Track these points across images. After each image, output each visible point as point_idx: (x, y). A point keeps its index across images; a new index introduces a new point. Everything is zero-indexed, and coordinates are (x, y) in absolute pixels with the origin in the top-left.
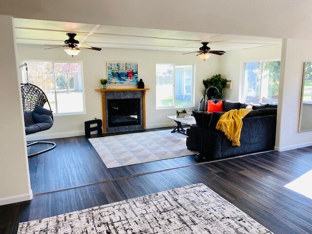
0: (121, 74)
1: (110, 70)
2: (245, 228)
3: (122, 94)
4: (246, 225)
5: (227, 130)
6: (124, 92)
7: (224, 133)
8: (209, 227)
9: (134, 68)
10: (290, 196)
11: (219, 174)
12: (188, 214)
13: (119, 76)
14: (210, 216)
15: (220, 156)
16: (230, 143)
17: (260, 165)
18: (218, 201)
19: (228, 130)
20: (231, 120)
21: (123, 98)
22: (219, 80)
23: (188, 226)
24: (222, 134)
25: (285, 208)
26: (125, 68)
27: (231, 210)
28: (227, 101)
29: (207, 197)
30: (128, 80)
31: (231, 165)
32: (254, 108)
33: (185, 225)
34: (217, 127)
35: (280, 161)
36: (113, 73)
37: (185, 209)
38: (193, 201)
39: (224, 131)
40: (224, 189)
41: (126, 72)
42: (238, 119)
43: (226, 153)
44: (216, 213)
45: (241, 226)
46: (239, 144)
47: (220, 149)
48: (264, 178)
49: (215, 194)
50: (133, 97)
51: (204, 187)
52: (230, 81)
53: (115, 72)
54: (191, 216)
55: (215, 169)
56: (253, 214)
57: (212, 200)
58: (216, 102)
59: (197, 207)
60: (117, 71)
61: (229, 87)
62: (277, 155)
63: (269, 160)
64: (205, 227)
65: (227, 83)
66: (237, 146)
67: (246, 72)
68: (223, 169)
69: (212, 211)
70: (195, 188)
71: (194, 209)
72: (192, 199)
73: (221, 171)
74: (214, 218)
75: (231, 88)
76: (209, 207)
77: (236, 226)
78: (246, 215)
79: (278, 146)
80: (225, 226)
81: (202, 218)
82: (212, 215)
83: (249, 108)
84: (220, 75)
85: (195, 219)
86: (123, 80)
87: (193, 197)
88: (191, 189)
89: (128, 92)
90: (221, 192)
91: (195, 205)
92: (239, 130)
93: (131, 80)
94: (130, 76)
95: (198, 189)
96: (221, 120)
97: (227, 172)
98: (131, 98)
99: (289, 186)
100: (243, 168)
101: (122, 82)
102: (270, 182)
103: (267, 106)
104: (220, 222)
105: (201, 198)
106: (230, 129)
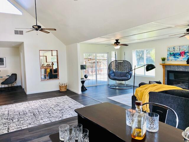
0: (175, 54)
1: (169, 52)
3: (176, 68)
6: (178, 66)
9: (185, 49)
13: (174, 55)
21: (177, 70)
26: (179, 49)
30: (181, 58)
36: (170, 54)
41: (179, 52)
50: (184, 71)
53: (172, 53)
60: (173, 52)
86: (177, 58)
89: (181, 67)
93: (183, 58)
94: (183, 55)
98: (183, 70)
101: (176, 59)
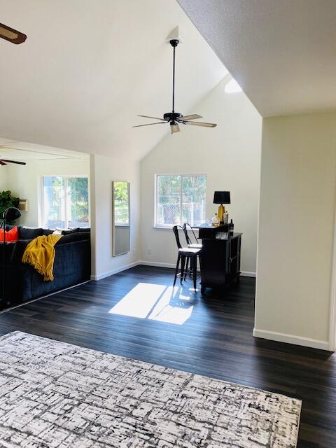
2: (81, 358)
4: (82, 355)
5: (37, 262)
7: (33, 266)
8: (42, 370)
10: (115, 319)
11: (33, 317)
12: (12, 367)
14: (40, 360)
15: (30, 296)
16: (41, 278)
17: (79, 298)
18: (44, 343)
19: (39, 262)
20: (42, 249)
22: (9, 199)
23: (15, 377)
24: (30, 267)
25: (114, 330)
27: (60, 347)
28: (24, 227)
29: (29, 344)
31: (46, 304)
32: (64, 233)
33: (11, 378)
34: (24, 260)
35: (98, 289)
37: (5, 363)
38: (12, 352)
39: (34, 263)
40: (45, 330)
42: (49, 247)
43: (38, 292)
44: (45, 355)
45: (77, 357)
46: (52, 278)
47: (30, 288)
48: (87, 310)
49: (37, 338)
51: (21, 334)
52: (25, 201)
54: (16, 367)
55: (28, 313)
56: (85, 345)
57: (37, 344)
58: (8, 229)
59: (19, 356)
61: (23, 208)
62: (95, 285)
63: (87, 290)
64: (38, 371)
65: (21, 203)
66: (50, 281)
67: (45, 189)
68: (38, 311)
69: (40, 354)
70: (9, 339)
71: (16, 360)
72: (10, 351)
73: (36, 313)
74: (45, 360)
75: (27, 210)
76: (34, 352)
77: (72, 359)
78: (79, 347)
79: (95, 274)
80: (60, 364)
81: (30, 364)
82: (41, 358)
83: (57, 234)
84: (9, 192)
85: (21, 368)
87: (10, 348)
88: (5, 341)
90: (45, 333)
91: (17, 355)
92: (52, 260)
95: (13, 338)
96: (28, 249)
97: (44, 312)
99: (113, 311)
100: (62, 305)
102: (94, 311)
103: (78, 230)
104: (53, 362)
105: (21, 346)
106: (41, 261)
